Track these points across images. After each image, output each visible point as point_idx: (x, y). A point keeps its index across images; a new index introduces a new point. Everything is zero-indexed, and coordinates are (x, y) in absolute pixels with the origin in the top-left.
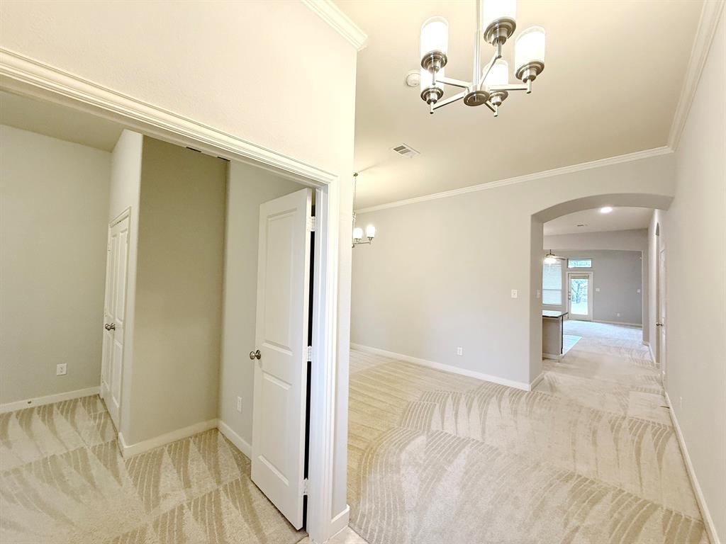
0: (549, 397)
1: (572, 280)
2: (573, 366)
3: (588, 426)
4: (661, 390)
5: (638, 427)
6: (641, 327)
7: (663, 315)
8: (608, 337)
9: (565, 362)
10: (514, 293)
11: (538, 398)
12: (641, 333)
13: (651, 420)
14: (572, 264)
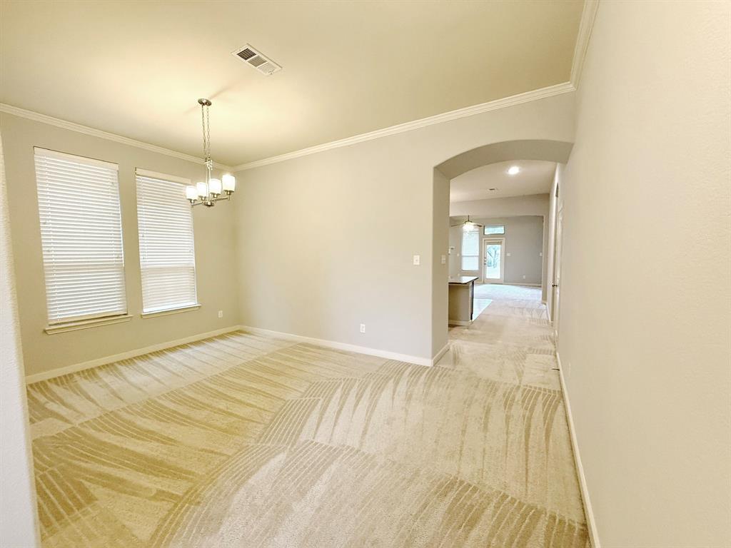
0: (450, 372)
1: (488, 246)
2: (480, 332)
3: (482, 405)
4: (554, 349)
5: (530, 395)
6: (540, 287)
7: (558, 276)
8: (515, 298)
9: (473, 329)
10: (417, 260)
11: (438, 375)
12: (540, 292)
13: (543, 386)
14: (488, 231)
